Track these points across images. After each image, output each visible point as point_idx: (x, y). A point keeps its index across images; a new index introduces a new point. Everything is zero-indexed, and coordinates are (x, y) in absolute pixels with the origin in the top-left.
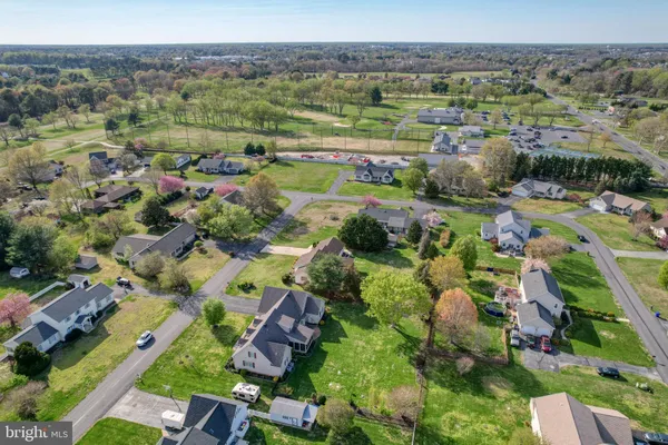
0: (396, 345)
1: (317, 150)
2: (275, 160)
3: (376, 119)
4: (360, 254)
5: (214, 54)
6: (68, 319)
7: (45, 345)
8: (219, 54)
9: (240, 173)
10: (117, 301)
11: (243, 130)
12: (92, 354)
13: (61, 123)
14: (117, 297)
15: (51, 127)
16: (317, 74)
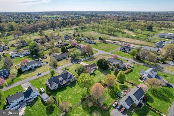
0: (83, 93)
1: (118, 41)
2: (105, 42)
3: (145, 35)
4: (100, 69)
5: (118, 14)
6: (30, 66)
7: (25, 69)
8: (119, 14)
9: (93, 44)
10: (43, 65)
11: (105, 33)
12: (30, 74)
13: (70, 28)
14: (43, 64)
15: (67, 29)
16: (140, 21)
